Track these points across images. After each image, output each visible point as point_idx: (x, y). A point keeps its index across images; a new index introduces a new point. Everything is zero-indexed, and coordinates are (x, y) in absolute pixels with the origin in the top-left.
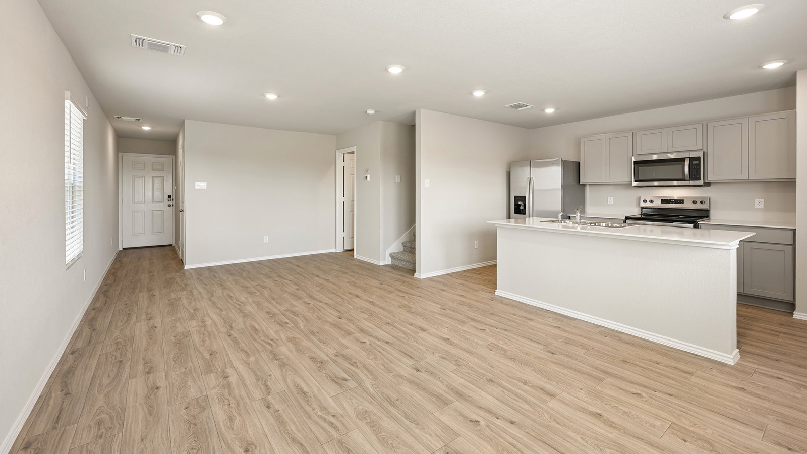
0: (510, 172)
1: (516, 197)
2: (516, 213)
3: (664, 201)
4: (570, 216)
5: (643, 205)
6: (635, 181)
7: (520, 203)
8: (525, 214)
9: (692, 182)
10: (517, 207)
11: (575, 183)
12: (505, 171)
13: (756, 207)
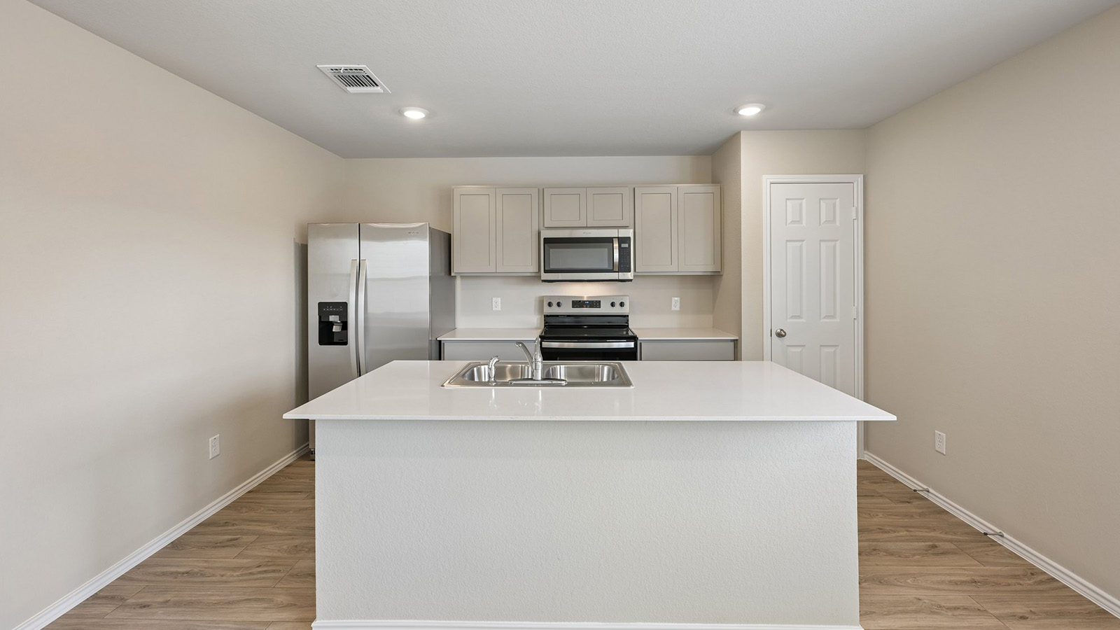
0: (306, 246)
1: (321, 305)
2: (321, 342)
3: (578, 304)
4: (440, 341)
5: (548, 311)
6: (546, 271)
7: (332, 318)
8: (346, 343)
9: (622, 276)
10: (325, 327)
11: (443, 274)
12: (296, 244)
13: (673, 308)
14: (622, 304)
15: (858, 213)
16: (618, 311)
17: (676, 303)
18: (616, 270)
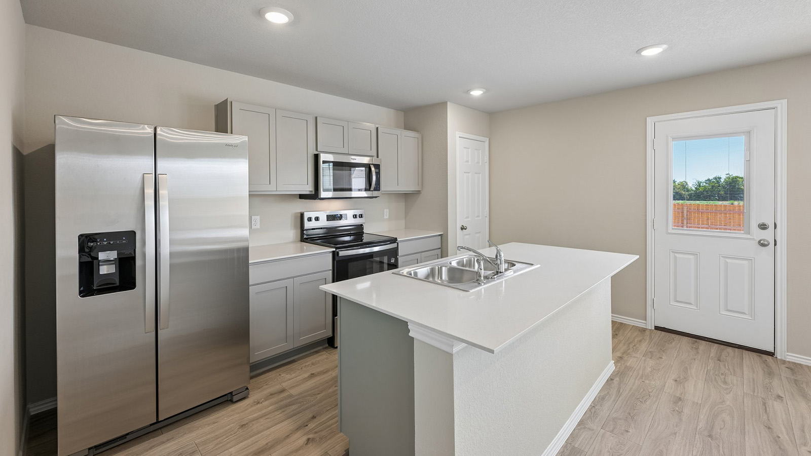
14: (361, 216)
15: (487, 159)
16: (358, 221)
17: (386, 211)
18: (372, 188)
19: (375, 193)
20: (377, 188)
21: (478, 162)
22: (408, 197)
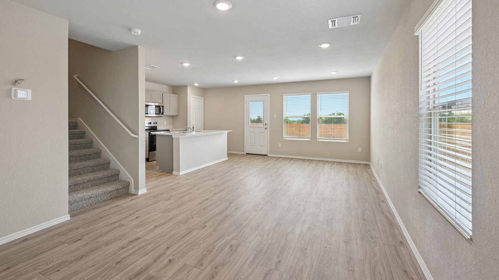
14: (156, 123)
15: (203, 104)
16: (155, 125)
17: (165, 123)
18: (161, 114)
19: (162, 115)
20: (163, 114)
21: (199, 106)
22: (173, 117)
